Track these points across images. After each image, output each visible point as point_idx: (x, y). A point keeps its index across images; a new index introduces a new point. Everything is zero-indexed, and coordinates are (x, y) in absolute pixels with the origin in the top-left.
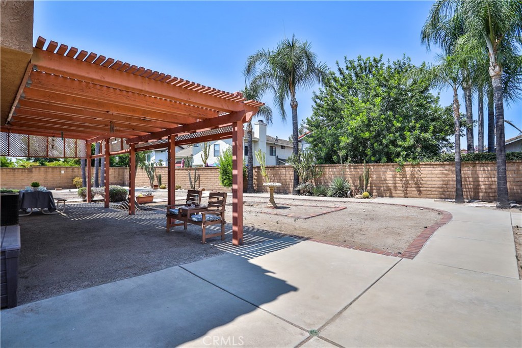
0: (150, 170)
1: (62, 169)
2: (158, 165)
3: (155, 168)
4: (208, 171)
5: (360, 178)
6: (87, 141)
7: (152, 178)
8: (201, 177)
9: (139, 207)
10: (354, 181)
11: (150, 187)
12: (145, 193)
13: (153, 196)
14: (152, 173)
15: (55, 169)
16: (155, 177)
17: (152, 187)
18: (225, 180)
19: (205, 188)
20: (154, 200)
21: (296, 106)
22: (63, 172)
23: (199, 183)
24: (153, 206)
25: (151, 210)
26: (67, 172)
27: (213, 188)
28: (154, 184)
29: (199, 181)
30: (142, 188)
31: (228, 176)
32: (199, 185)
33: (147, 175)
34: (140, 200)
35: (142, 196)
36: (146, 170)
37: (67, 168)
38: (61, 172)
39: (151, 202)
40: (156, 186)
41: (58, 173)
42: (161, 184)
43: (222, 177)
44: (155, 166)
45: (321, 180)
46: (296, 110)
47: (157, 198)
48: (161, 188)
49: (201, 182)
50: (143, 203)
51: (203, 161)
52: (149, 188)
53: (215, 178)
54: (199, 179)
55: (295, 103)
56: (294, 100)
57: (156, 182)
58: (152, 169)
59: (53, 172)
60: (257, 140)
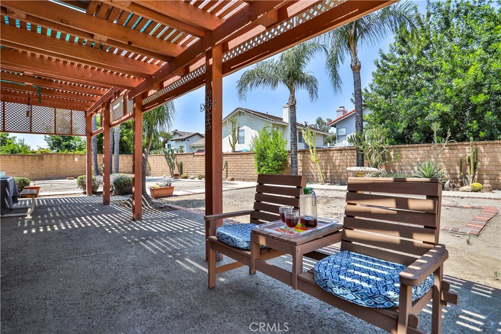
0: (170, 157)
1: (75, 156)
2: (179, 152)
3: (175, 155)
4: (238, 157)
5: (461, 163)
6: (86, 112)
7: (172, 166)
8: (228, 165)
9: (152, 204)
10: (449, 167)
11: (170, 176)
12: (162, 183)
13: (173, 187)
14: (172, 160)
15: (68, 156)
16: (176, 165)
17: (172, 177)
18: (262, 166)
19: (234, 177)
20: (175, 193)
21: (359, 67)
22: (76, 160)
23: (227, 171)
24: (172, 203)
25: (171, 209)
26: (81, 159)
27: (244, 177)
28: (175, 173)
29: (227, 169)
30: (162, 177)
31: (267, 162)
32: (227, 174)
33: (166, 163)
34: (156, 193)
35: (158, 187)
36: (166, 157)
37: (81, 155)
38: (74, 159)
39: (171, 195)
40: (176, 175)
41: (72, 161)
42: (182, 173)
43: (258, 163)
44: (175, 152)
45: (395, 166)
46: (359, 73)
47: (178, 190)
48: (182, 178)
49: (229, 170)
50: (159, 197)
51: (231, 145)
52: (169, 178)
53: (247, 165)
54: (227, 166)
55: (358, 64)
56: (356, 60)
57: (176, 171)
58: (172, 156)
59: (65, 159)
60: (286, 125)
